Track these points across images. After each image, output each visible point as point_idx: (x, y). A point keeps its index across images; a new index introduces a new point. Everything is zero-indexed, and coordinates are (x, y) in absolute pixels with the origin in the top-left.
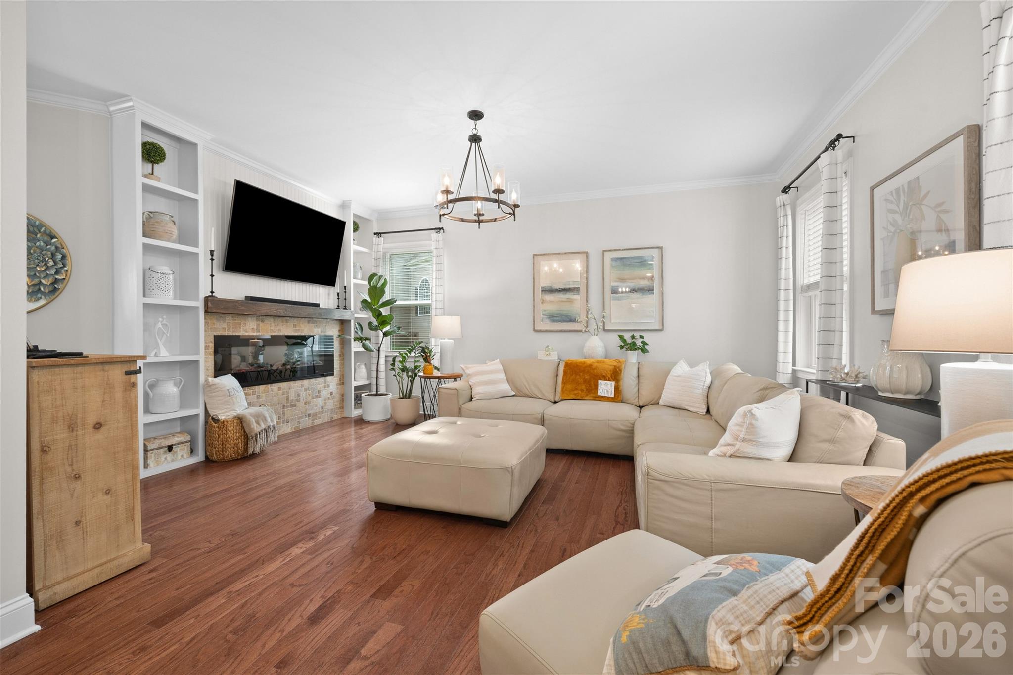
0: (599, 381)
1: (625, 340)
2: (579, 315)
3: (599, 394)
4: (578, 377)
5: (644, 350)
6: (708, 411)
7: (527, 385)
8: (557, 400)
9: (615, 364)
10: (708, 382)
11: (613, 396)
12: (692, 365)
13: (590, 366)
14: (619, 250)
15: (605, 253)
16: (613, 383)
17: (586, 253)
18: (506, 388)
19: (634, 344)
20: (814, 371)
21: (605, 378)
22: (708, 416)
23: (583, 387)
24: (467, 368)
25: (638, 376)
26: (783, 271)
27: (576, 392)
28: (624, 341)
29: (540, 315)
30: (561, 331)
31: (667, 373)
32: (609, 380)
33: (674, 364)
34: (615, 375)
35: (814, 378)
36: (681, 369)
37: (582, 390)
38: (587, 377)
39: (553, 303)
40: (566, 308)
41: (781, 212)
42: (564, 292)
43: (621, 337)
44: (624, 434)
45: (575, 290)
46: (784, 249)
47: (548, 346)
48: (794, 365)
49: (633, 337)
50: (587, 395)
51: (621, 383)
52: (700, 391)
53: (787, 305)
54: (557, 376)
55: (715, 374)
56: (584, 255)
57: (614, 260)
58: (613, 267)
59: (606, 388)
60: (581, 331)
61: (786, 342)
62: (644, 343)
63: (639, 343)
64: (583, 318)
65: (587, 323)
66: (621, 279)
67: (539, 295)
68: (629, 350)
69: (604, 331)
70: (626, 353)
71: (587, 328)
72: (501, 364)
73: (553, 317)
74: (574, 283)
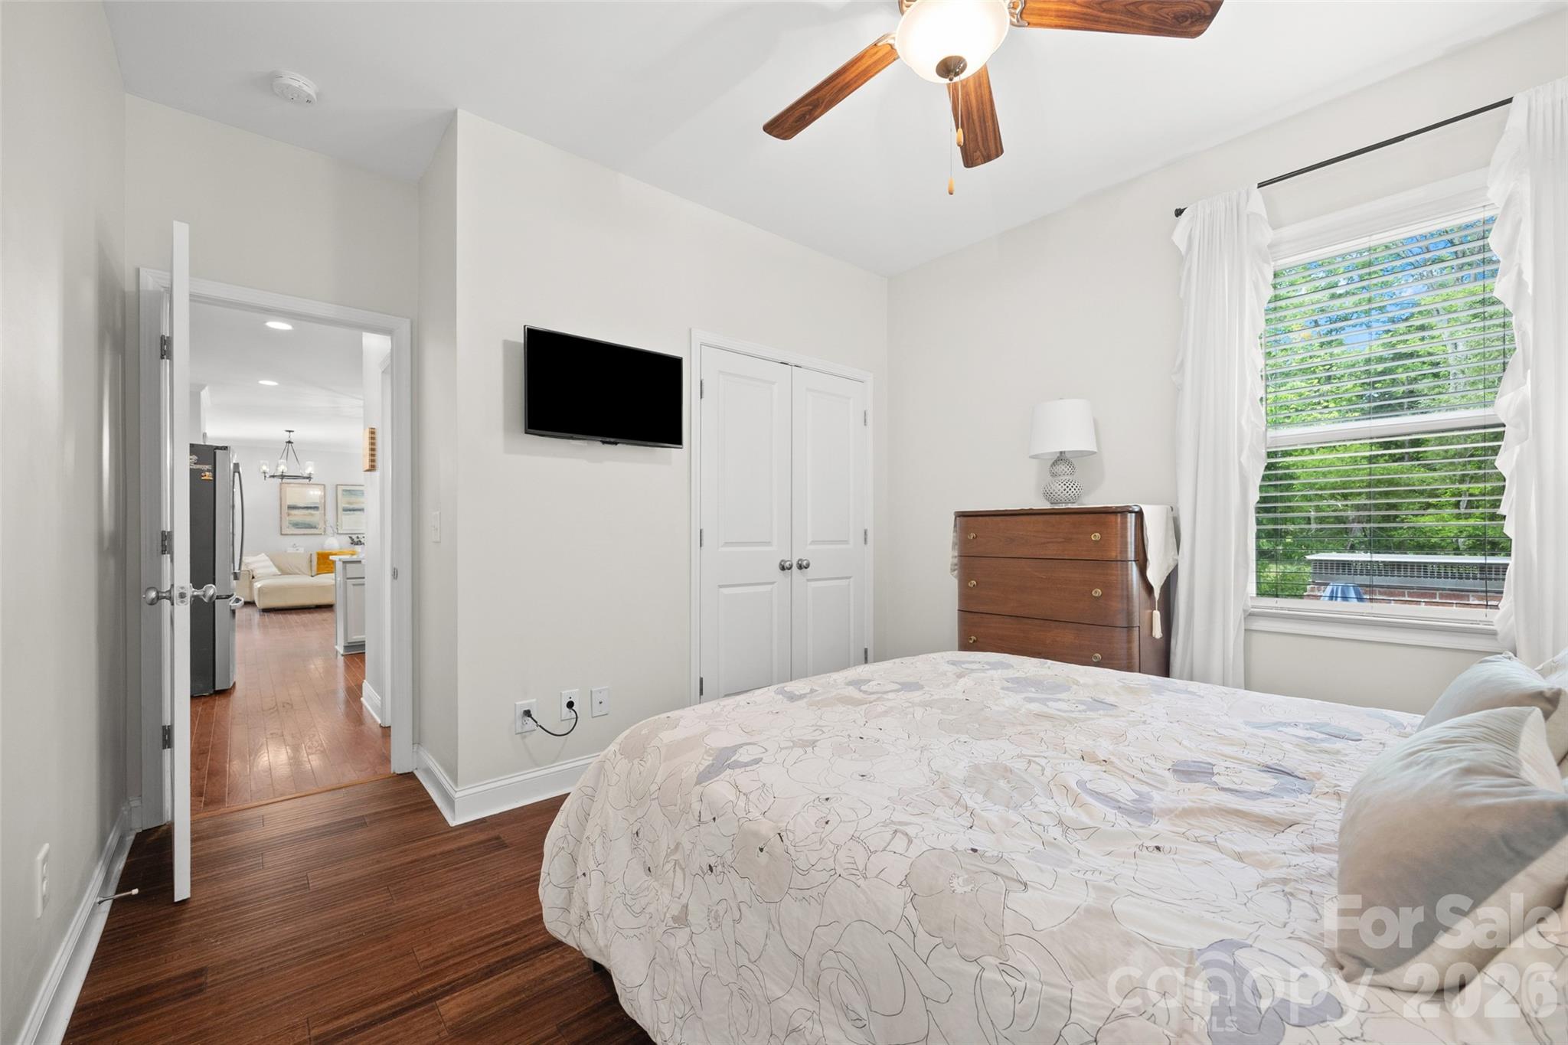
2: (319, 524)
7: (290, 567)
8: (313, 575)
9: (351, 553)
13: (333, 554)
14: (348, 485)
15: (337, 486)
17: (325, 486)
18: (275, 570)
19: (360, 541)
27: (328, 569)
28: (352, 540)
29: (286, 524)
30: (304, 534)
39: (297, 516)
40: (308, 520)
42: (307, 509)
43: (350, 537)
45: (316, 508)
49: (358, 537)
54: (311, 561)
56: (323, 488)
57: (344, 490)
58: (343, 495)
60: (321, 534)
64: (321, 525)
65: (325, 529)
66: (349, 503)
67: (285, 510)
68: (357, 544)
69: (338, 534)
70: (356, 546)
71: (325, 532)
72: (267, 556)
73: (296, 525)
74: (316, 503)
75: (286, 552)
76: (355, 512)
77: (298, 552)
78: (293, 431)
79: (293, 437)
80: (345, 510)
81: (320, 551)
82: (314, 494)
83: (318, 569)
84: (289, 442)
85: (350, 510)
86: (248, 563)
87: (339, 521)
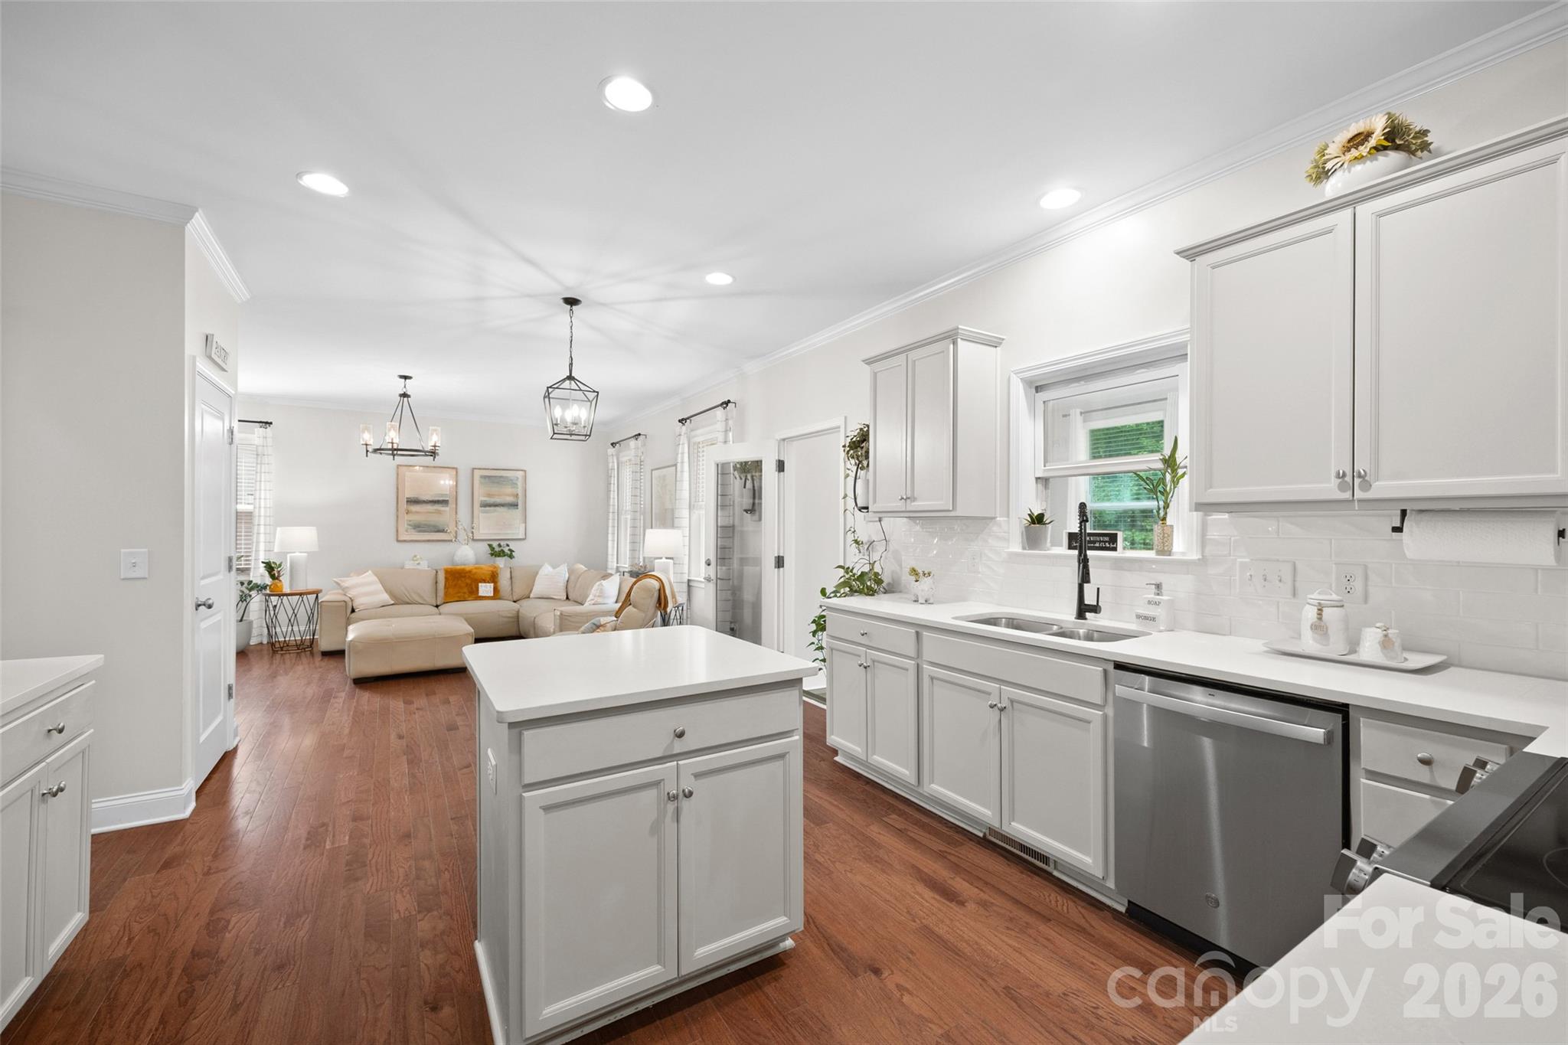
0: (480, 584)
1: (494, 548)
2: (448, 526)
3: (480, 594)
4: (460, 582)
5: (511, 556)
6: (567, 598)
7: (406, 593)
8: (438, 604)
9: (491, 569)
10: (567, 579)
11: (492, 595)
12: (554, 568)
13: (470, 572)
14: (488, 469)
15: (475, 470)
16: (492, 585)
17: (456, 469)
18: (385, 597)
19: (503, 551)
20: (627, 566)
21: (484, 581)
22: (567, 601)
23: (465, 590)
24: (343, 581)
25: (511, 578)
26: (612, 500)
27: (459, 595)
29: (404, 525)
30: (429, 541)
31: (537, 573)
32: (489, 582)
33: (540, 567)
34: (493, 578)
35: (627, 570)
36: (546, 570)
37: (465, 593)
38: (468, 581)
39: (421, 513)
40: (434, 519)
41: (610, 460)
42: (432, 504)
43: (490, 546)
44: (511, 620)
45: (445, 502)
46: (612, 485)
47: (415, 556)
48: (617, 563)
49: (500, 545)
50: (469, 596)
51: (499, 584)
52: (562, 584)
53: (613, 523)
54: (436, 583)
55: (571, 572)
56: (454, 472)
57: (482, 477)
58: (481, 483)
59: (485, 589)
60: (451, 541)
61: (613, 547)
62: (510, 550)
63: (506, 550)
64: (451, 528)
65: (456, 532)
66: (489, 495)
67: (403, 505)
68: (499, 556)
69: (473, 540)
70: (498, 559)
71: (456, 537)
72: (376, 575)
73: (418, 527)
74: (442, 495)
75: (402, 568)
76: (497, 508)
77: (419, 567)
78: (410, 378)
79: (411, 387)
80: (485, 505)
81: (450, 567)
82: (445, 483)
83: (446, 594)
84: (405, 395)
85: (490, 505)
86: (347, 588)
87: (475, 520)
